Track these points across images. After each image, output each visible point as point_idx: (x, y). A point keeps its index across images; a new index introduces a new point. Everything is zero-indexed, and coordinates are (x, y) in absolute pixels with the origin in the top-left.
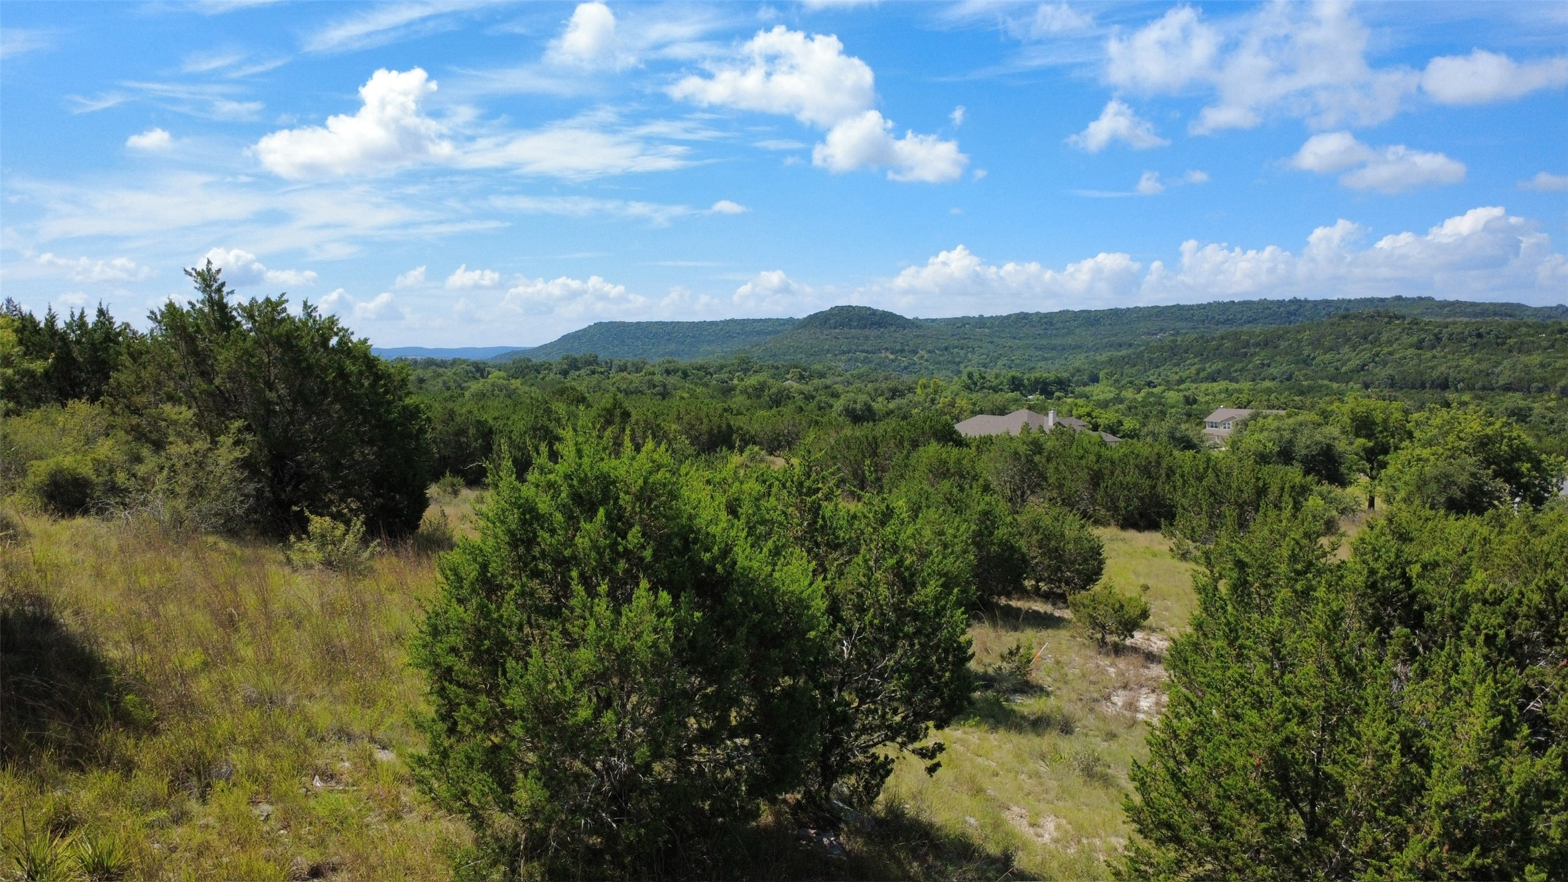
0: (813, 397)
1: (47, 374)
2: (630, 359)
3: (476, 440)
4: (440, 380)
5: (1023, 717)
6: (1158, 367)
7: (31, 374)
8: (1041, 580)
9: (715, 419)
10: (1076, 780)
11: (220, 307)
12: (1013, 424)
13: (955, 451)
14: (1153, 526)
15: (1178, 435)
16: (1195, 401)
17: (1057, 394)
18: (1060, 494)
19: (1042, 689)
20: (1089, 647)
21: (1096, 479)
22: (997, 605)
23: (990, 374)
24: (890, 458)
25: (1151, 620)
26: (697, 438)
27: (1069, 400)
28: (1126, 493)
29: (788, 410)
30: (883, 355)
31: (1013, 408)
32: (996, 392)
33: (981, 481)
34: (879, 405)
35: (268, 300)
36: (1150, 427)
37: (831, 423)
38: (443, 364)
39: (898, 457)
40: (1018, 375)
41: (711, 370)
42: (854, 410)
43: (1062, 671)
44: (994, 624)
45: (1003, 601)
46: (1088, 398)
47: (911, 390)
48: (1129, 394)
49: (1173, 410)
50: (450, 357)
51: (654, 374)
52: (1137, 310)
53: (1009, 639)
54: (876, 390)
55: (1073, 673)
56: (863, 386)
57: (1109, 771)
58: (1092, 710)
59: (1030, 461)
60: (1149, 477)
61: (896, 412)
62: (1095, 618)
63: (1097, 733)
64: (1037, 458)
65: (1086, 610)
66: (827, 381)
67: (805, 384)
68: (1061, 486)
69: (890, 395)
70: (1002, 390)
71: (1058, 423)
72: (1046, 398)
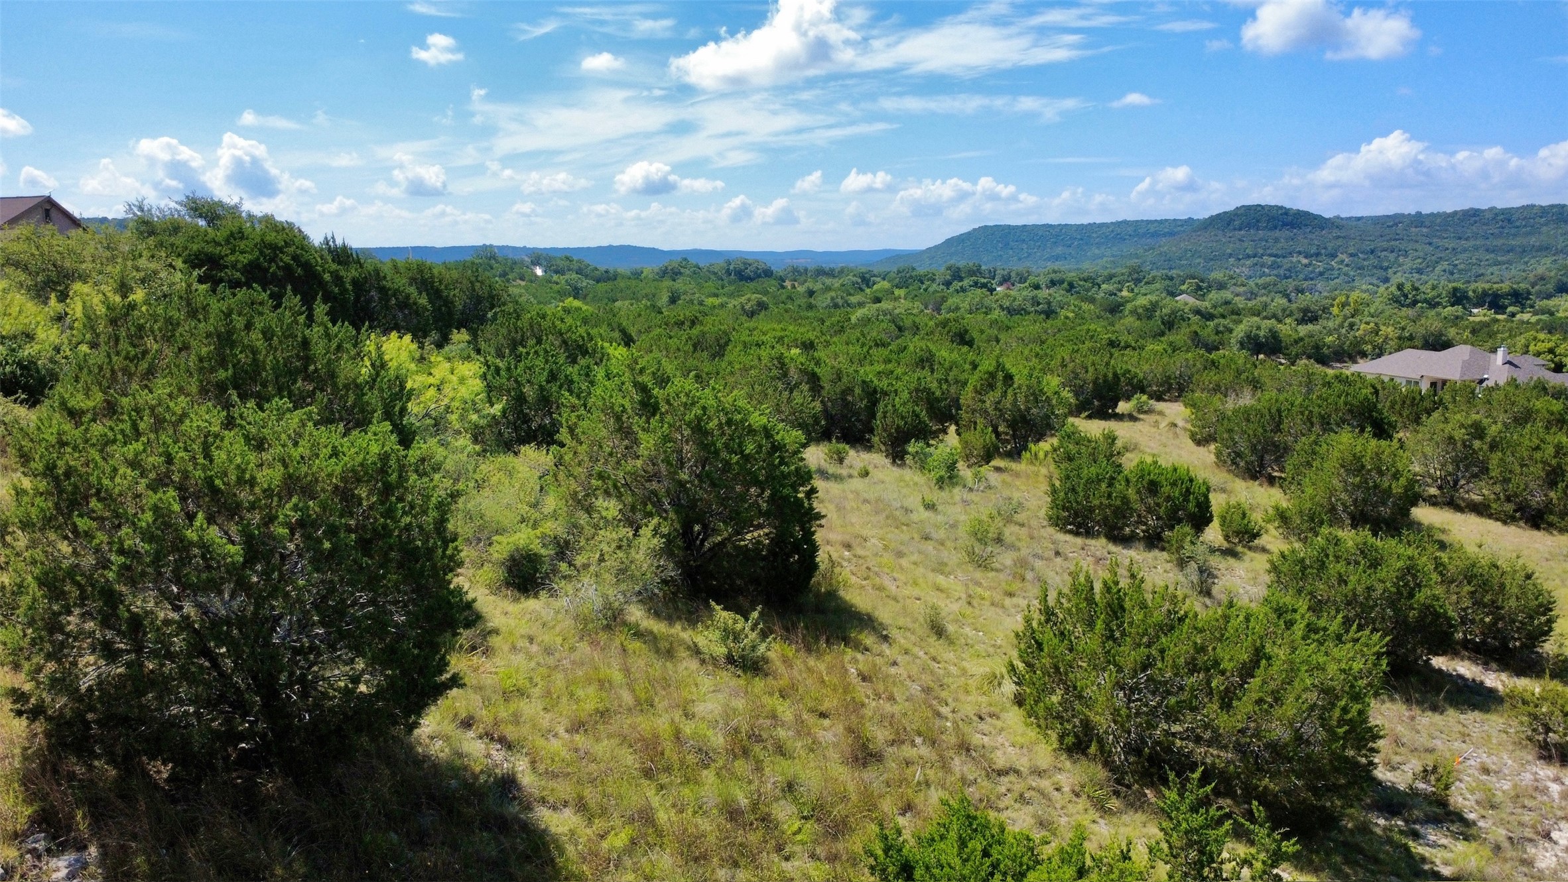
0: (1211, 318)
2: (1014, 265)
7: (492, 416)
9: (1102, 369)
18: (1505, 490)
19: (1460, 818)
20: (1526, 747)
21: (1553, 476)
23: (1425, 284)
24: (1295, 436)
26: (1081, 387)
29: (1181, 338)
30: (1294, 260)
31: (1453, 336)
32: (1432, 305)
33: (1402, 481)
34: (1287, 330)
39: (1305, 442)
40: (1462, 284)
42: (1257, 336)
43: (1489, 788)
44: (1408, 701)
51: (1038, 287)
53: (1426, 726)
54: (1284, 310)
55: (1502, 788)
59: (1467, 446)
61: (1307, 340)
62: (1536, 717)
64: (1477, 444)
65: (1526, 708)
66: (1227, 295)
67: (1202, 298)
68: (1506, 481)
69: (1300, 315)
70: (1438, 304)
71: (1510, 363)
72: (1496, 313)
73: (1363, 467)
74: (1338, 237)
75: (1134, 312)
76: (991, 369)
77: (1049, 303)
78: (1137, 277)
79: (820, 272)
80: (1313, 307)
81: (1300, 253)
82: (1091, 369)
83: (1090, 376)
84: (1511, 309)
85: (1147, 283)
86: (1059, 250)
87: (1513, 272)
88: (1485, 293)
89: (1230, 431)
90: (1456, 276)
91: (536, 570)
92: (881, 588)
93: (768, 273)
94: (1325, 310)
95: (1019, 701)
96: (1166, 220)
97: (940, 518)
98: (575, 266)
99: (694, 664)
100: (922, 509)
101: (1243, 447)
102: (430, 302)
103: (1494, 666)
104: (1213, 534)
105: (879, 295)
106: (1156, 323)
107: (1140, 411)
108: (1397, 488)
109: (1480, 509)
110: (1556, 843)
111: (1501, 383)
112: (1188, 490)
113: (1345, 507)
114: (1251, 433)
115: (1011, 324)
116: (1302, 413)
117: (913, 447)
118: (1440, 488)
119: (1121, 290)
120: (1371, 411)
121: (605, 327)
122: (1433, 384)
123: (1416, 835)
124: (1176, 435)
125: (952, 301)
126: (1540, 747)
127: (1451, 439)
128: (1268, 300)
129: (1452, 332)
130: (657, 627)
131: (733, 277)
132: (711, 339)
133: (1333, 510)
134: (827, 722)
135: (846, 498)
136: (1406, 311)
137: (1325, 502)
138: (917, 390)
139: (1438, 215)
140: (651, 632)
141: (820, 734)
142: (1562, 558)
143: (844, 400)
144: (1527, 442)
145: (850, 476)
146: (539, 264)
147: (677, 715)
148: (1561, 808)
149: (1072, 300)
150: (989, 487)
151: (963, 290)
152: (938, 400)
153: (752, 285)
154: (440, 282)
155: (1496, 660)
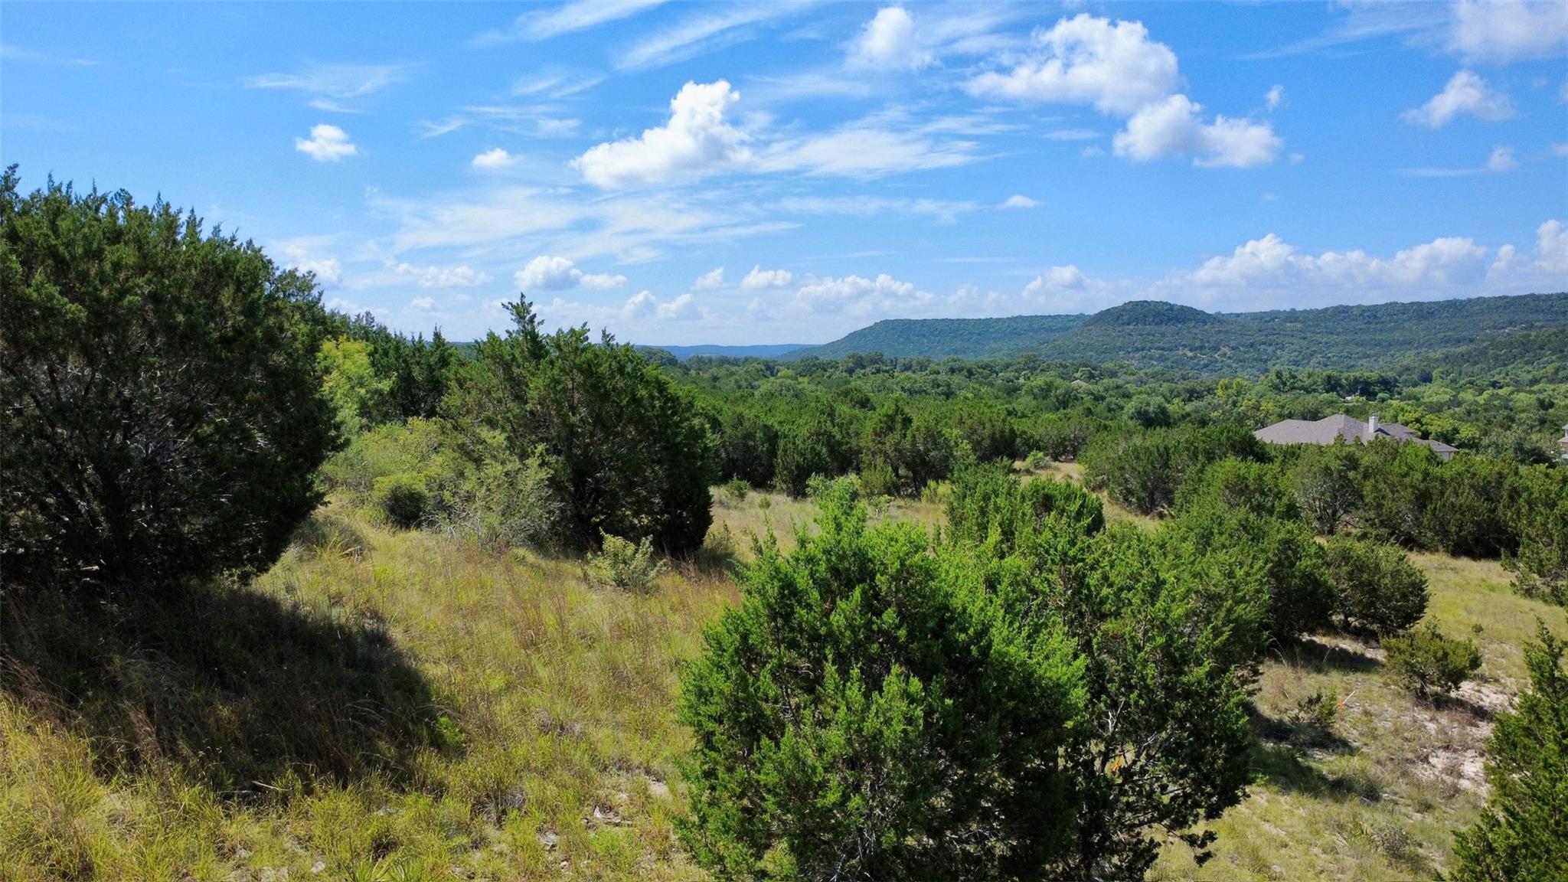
0: (1103, 398)
1: (392, 393)
2: (914, 357)
3: (763, 444)
4: (732, 379)
5: (1322, 778)
6: (1505, 365)
7: (379, 392)
8: (1351, 615)
9: (999, 425)
10: (1378, 861)
11: (533, 337)
12: (1324, 432)
13: (1256, 466)
14: (1492, 554)
15: (1527, 446)
16: (1552, 405)
17: (1381, 395)
18: (1379, 515)
19: (1345, 744)
20: (1404, 697)
21: (1422, 499)
22: (1299, 642)
23: (1302, 373)
24: (1183, 471)
25: (1484, 669)
26: (979, 443)
27: (1395, 403)
28: (1458, 516)
29: (1075, 412)
30: (1180, 352)
31: (1328, 411)
32: (1308, 392)
33: (1285, 500)
34: (1175, 407)
35: (572, 330)
36: (1494, 438)
37: (1120, 428)
38: (735, 362)
39: (1192, 471)
40: (1335, 374)
41: (997, 369)
42: (1146, 412)
43: (1371, 725)
44: (1294, 665)
45: (1306, 637)
46: (1418, 400)
47: (1210, 391)
48: (1468, 396)
49: (1524, 415)
50: (742, 356)
51: (938, 373)
52: (1480, 301)
53: (1311, 683)
54: (1171, 391)
55: (1384, 726)
56: (1157, 385)
57: (1421, 851)
58: (1404, 774)
59: (1342, 476)
60: (1487, 499)
61: (1193, 415)
62: (1412, 666)
63: (1409, 802)
64: (1351, 474)
65: (1403, 657)
66: (1118, 381)
67: (1095, 383)
68: (1380, 506)
69: (1186, 395)
70: (1315, 390)
71: (1380, 430)
72: (1367, 399)
74: (1219, 332)
77: (949, 385)
80: (1198, 388)
81: (1185, 346)
82: (988, 426)
85: (1042, 371)
86: (958, 344)
87: (1382, 363)
88: (1357, 381)
90: (1330, 366)
96: (1059, 316)
101: (1134, 484)
106: (1052, 400)
107: (1037, 467)
114: (1141, 469)
117: (814, 481)
118: (1320, 519)
123: (1304, 754)
126: (1418, 698)
136: (1284, 395)
138: (817, 434)
139: (1311, 312)
143: (745, 444)
148: (1439, 741)
149: (971, 384)
151: (866, 375)
152: (838, 443)
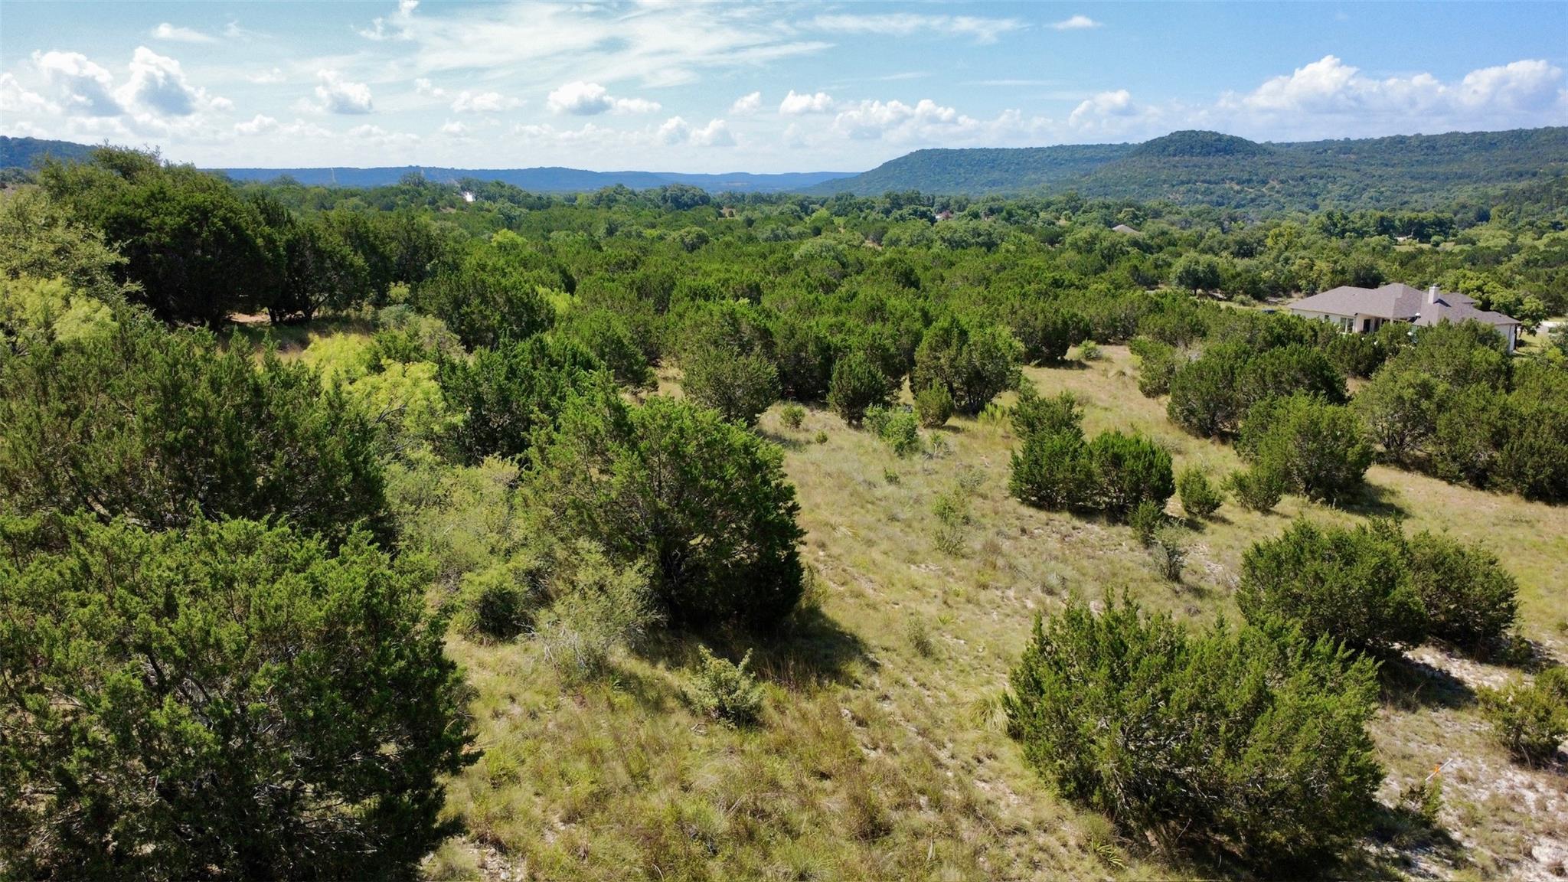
9: (1052, 316)
13: (1330, 409)
18: (1451, 451)
20: (1499, 750)
23: (1353, 212)
26: (1030, 334)
30: (1227, 186)
32: (1360, 234)
34: (1223, 261)
39: (1261, 404)
40: (1387, 213)
41: (1037, 209)
42: (1195, 272)
43: (1469, 800)
46: (1474, 244)
54: (1220, 243)
55: (1481, 798)
64: (1424, 404)
65: (1502, 714)
66: (1162, 224)
67: (1138, 227)
68: (1453, 442)
69: (1234, 248)
70: (1366, 232)
71: (1440, 301)
72: (1421, 242)
73: (1320, 432)
74: (1269, 164)
75: (1074, 245)
76: (946, 325)
77: (990, 234)
78: (1075, 206)
79: (759, 199)
80: (1249, 240)
81: (1232, 179)
82: (1041, 317)
83: (1039, 324)
84: (1435, 238)
85: (1084, 212)
86: (996, 175)
87: (1437, 199)
88: (1411, 222)
89: (1183, 388)
90: (1383, 203)
91: (511, 611)
92: (858, 595)
93: (705, 200)
94: (1260, 242)
95: (1015, 734)
96: (1102, 146)
97: (904, 492)
98: (507, 192)
99: (682, 717)
100: (884, 482)
101: (1196, 404)
102: (367, 260)
103: (1457, 652)
104: (1174, 506)
105: (819, 224)
106: (1095, 258)
107: (1088, 357)
108: (1352, 454)
109: (1425, 467)
110: (1537, 860)
111: (1435, 324)
112: (1151, 464)
113: (1300, 473)
114: (1204, 390)
115: (953, 259)
116: (1255, 371)
117: (871, 411)
118: (1387, 446)
119: (1058, 219)
120: (1322, 369)
121: (544, 269)
122: (1367, 323)
123: (1407, 864)
124: (1125, 386)
125: (893, 232)
126: (1512, 749)
127: (1400, 398)
128: (1203, 229)
129: (1382, 265)
130: (640, 668)
131: (669, 204)
132: (655, 283)
133: (1288, 474)
134: (828, 784)
135: (806, 472)
136: (1335, 242)
137: (1281, 467)
138: (872, 347)
139: (1366, 142)
140: (635, 677)
141: (823, 802)
142: (1507, 523)
143: (797, 356)
144: (1474, 403)
145: (809, 442)
146: (470, 191)
147: (673, 790)
148: (1540, 820)
149: (1013, 230)
150: (949, 453)
151: (903, 218)
152: (892, 356)
153: (690, 213)
154: (376, 237)
155: (1458, 644)
